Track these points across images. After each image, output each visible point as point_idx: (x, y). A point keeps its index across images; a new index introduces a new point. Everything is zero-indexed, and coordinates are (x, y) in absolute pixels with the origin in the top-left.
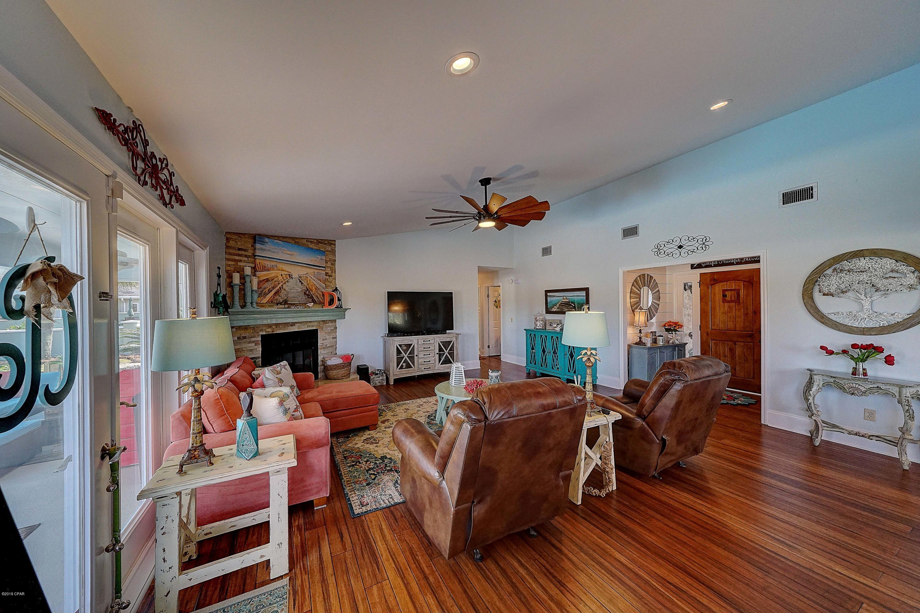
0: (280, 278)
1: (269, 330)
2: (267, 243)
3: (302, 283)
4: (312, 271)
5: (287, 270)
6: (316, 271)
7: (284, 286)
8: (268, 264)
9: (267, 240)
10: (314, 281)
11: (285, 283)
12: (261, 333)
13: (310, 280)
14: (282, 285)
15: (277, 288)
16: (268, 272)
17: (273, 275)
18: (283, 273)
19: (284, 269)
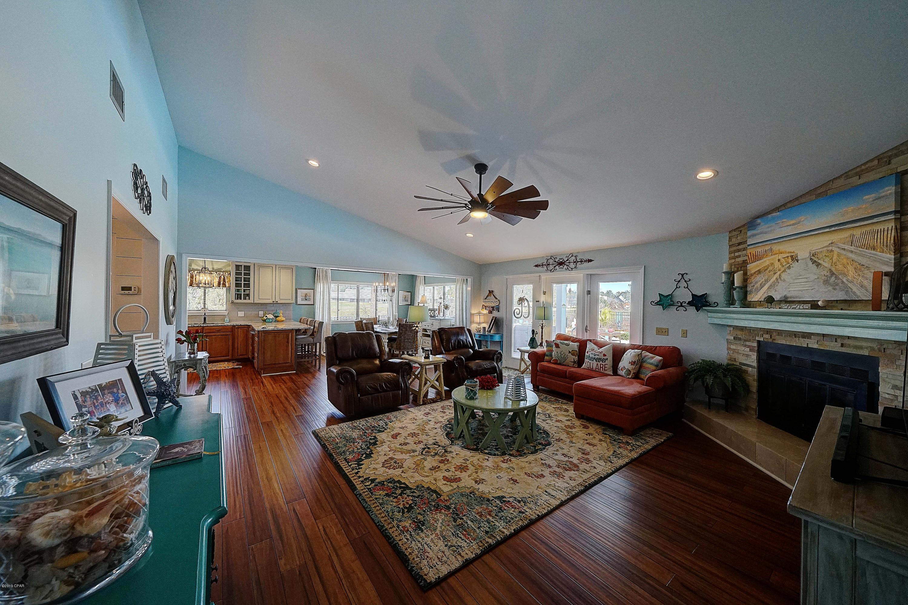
0: (777, 265)
1: (767, 336)
2: (759, 224)
3: (818, 265)
4: (845, 235)
5: (788, 250)
6: (857, 233)
7: (784, 276)
8: (760, 250)
9: (759, 221)
10: (850, 255)
11: (784, 271)
12: (757, 339)
13: (839, 255)
14: (780, 275)
15: (772, 280)
16: (761, 261)
17: (767, 263)
18: (780, 257)
19: (783, 250)
